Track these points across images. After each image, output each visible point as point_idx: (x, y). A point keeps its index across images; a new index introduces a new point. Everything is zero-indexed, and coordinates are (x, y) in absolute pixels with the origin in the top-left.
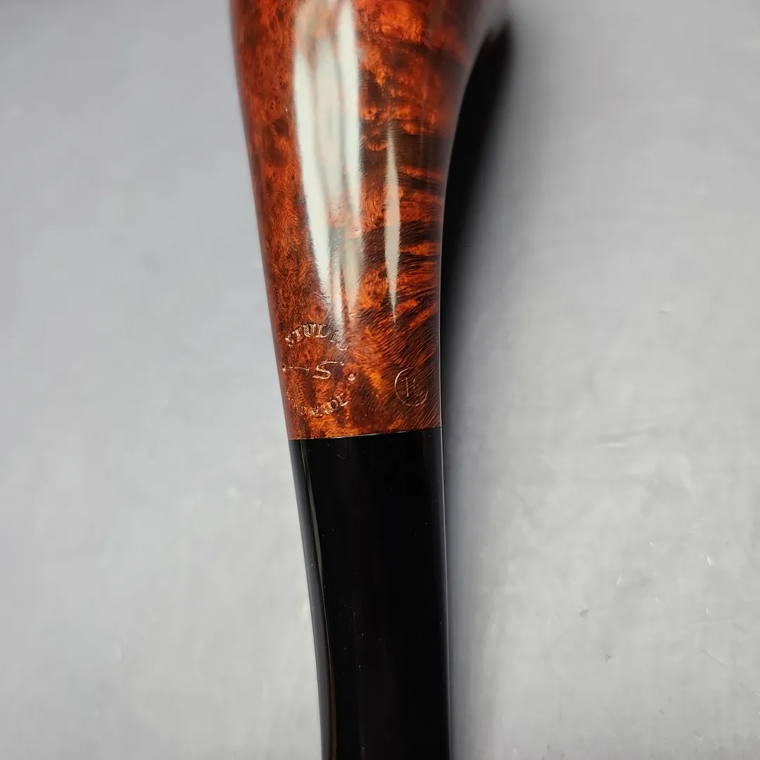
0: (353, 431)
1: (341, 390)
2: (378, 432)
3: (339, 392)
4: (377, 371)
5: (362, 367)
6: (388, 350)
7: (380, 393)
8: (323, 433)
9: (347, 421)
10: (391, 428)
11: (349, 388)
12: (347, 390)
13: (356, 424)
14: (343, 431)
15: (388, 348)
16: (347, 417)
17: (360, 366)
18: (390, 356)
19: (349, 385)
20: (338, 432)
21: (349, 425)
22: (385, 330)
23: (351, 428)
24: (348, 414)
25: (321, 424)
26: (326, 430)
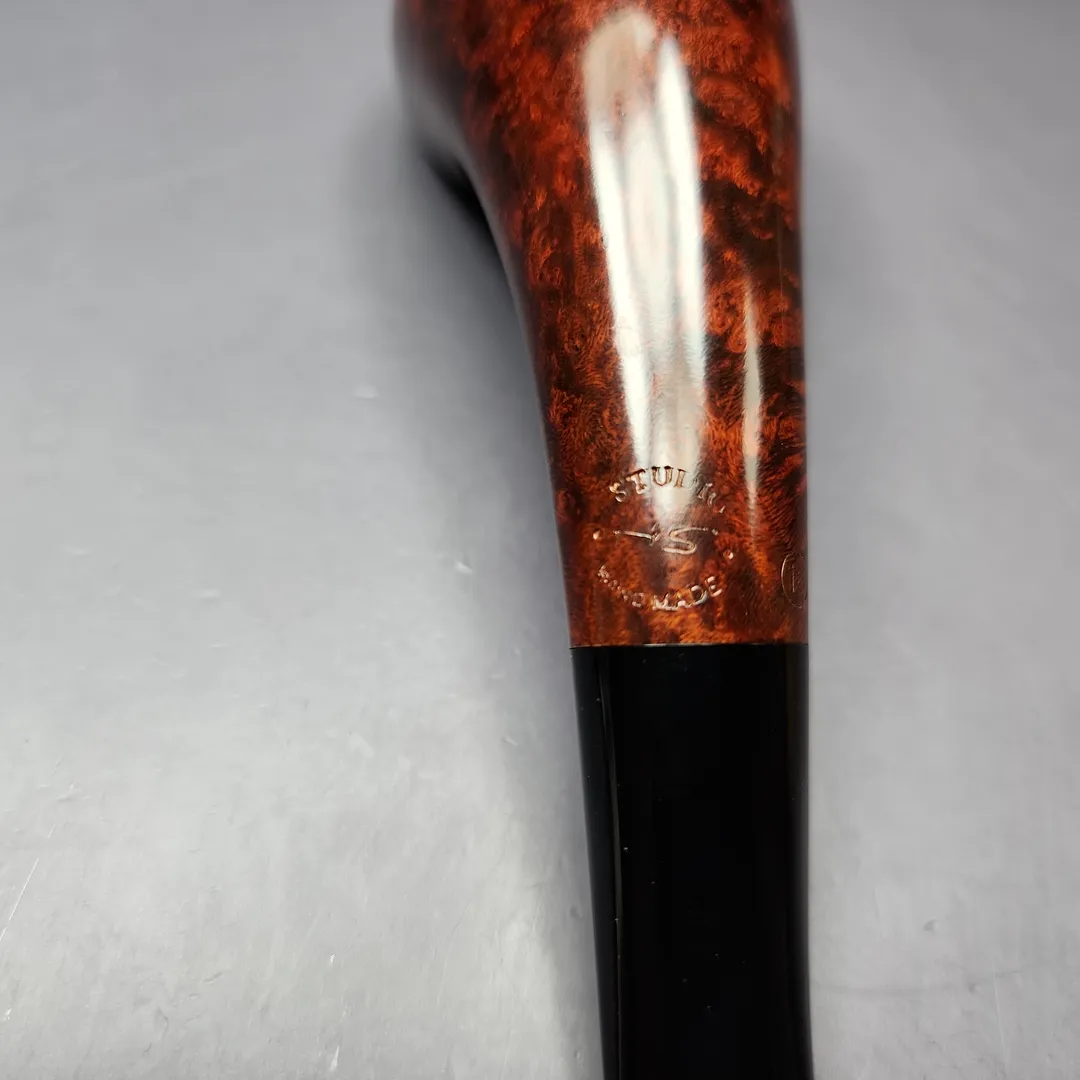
0: (726, 635)
1: (711, 572)
2: (761, 640)
3: (707, 575)
4: (762, 548)
5: (744, 541)
6: (776, 520)
7: (766, 582)
8: (676, 637)
9: (719, 619)
10: (776, 637)
11: (724, 571)
12: (720, 572)
13: (731, 626)
14: (711, 634)
15: (776, 518)
16: (719, 615)
17: (741, 539)
18: (778, 530)
19: (724, 565)
20: (702, 636)
21: (721, 627)
22: (773, 492)
23: (724, 631)
24: (720, 609)
25: (673, 623)
26: (682, 633)
